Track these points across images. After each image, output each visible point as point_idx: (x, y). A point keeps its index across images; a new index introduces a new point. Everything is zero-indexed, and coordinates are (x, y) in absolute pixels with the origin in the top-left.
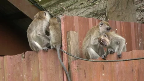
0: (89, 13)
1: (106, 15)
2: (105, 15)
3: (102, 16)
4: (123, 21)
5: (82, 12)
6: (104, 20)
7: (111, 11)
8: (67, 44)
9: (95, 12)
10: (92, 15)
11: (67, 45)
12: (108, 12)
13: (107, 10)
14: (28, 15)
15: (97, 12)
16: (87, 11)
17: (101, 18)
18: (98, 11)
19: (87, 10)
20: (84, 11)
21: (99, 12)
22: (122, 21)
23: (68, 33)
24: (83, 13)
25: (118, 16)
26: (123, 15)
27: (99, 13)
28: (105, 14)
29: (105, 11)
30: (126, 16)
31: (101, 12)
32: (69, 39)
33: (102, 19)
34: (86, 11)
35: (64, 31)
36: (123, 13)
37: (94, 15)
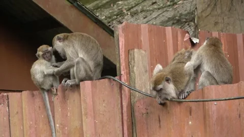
0: (167, 19)
1: (196, 22)
2: (194, 22)
3: (188, 24)
4: (224, 33)
5: (154, 17)
6: (191, 30)
7: (204, 15)
8: (129, 70)
9: (177, 18)
10: (172, 22)
11: (129, 73)
12: (199, 18)
13: (197, 14)
14: (62, 23)
15: (180, 17)
16: (163, 16)
17: (187, 28)
18: (181, 15)
19: (163, 14)
20: (159, 15)
21: (183, 17)
22: (222, 31)
23: (131, 52)
24: (156, 18)
25: (216, 23)
26: (224, 22)
27: (183, 19)
28: (193, 20)
29: (193, 16)
30: (228, 24)
31: (187, 18)
32: (132, 63)
33: (189, 30)
34: (161, 15)
35: (123, 50)
36: (223, 19)
37: (175, 22)
